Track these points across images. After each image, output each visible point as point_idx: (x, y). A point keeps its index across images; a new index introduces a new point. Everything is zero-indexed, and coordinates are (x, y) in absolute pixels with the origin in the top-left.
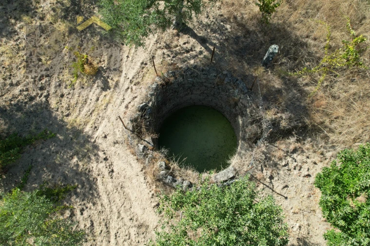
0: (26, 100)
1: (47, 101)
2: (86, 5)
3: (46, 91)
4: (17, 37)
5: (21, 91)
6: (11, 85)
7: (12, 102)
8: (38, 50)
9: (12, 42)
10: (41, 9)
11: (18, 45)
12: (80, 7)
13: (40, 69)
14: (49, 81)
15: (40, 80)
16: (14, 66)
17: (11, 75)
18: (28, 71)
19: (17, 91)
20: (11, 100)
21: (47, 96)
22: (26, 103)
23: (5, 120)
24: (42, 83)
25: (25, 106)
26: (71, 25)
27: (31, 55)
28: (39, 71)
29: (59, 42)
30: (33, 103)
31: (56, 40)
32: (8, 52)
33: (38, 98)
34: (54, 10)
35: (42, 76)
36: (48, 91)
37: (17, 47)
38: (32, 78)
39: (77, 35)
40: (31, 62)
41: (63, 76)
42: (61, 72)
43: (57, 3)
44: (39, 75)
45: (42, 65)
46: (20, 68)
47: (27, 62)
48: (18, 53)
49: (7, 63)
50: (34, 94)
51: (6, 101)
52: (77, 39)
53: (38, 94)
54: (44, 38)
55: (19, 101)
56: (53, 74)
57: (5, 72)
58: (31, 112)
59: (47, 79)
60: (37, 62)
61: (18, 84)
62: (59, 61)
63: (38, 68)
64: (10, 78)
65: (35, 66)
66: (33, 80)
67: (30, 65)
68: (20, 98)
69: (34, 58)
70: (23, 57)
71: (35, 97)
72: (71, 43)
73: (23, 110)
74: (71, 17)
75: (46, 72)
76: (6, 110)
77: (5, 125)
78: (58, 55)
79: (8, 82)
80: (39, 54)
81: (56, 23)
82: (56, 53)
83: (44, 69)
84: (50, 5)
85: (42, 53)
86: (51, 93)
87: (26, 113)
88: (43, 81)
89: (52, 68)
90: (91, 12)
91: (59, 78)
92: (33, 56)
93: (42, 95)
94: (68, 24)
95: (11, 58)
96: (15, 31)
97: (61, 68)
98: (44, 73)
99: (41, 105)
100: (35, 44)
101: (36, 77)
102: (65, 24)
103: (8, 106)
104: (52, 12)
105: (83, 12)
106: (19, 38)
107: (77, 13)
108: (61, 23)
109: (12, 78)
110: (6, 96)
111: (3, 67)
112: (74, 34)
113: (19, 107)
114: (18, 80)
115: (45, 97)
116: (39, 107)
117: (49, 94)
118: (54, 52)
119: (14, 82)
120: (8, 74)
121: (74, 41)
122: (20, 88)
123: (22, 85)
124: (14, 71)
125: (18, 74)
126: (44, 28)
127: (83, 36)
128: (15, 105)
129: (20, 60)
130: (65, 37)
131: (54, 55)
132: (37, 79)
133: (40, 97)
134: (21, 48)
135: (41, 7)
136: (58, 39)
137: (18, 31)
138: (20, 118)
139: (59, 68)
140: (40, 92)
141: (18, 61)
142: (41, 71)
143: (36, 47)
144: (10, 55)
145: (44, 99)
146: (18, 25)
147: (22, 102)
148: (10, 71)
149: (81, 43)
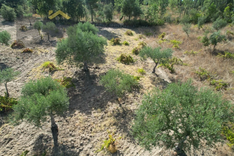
0: (70, 146)
1: (79, 153)
2: (129, 116)
3: (82, 147)
4: (90, 115)
5: (72, 140)
6: (71, 135)
7: (64, 144)
8: (94, 125)
9: (86, 117)
10: (108, 109)
11: (87, 119)
12: (126, 115)
13: (88, 134)
14: (88, 143)
15: (84, 140)
16: (79, 127)
17: (74, 130)
18: (82, 132)
19: (70, 139)
20: (64, 142)
21: (81, 150)
22: (69, 148)
23: (53, 151)
24: (83, 142)
25: (67, 149)
26: (117, 122)
27: (89, 126)
28: (87, 135)
29: (106, 126)
30: (72, 150)
31: (105, 125)
32: (81, 120)
33: (76, 148)
34: (113, 111)
35: (86, 138)
36: (83, 148)
37: (86, 119)
38: (81, 137)
39: (117, 127)
40: (87, 129)
41: (96, 144)
42: (97, 142)
43: (116, 109)
44: (85, 137)
45: (91, 133)
46: (80, 129)
47: (85, 128)
48: (85, 122)
49: (77, 124)
50: (76, 145)
51: (62, 141)
52: (115, 129)
53: (77, 146)
54: (101, 121)
55: (67, 145)
56: (92, 140)
57: (73, 128)
58: (67, 154)
59: (88, 141)
60: (89, 130)
61: (73, 136)
62: (99, 136)
63: (88, 133)
64: (73, 131)
65: (87, 132)
66: (81, 138)
67: (85, 130)
68: (68, 143)
69: (90, 128)
70: (85, 125)
71: (76, 147)
72: (111, 130)
73: (65, 151)
74: (119, 118)
75: (90, 137)
76: (58, 146)
77: (51, 153)
78: (101, 132)
79: (71, 133)
80: (93, 127)
81: (110, 117)
82: (101, 131)
83: (90, 135)
84: (113, 109)
85: (95, 127)
86: (84, 150)
87: (65, 153)
88: (85, 141)
89: (94, 137)
90: (130, 120)
91: (93, 144)
92: (90, 127)
93: (79, 148)
94: (116, 120)
95: (80, 123)
96: (91, 113)
97: (98, 139)
98: (88, 137)
99: (75, 153)
100: (95, 122)
101: (83, 137)
102: (114, 120)
103: (61, 144)
104: (112, 112)
105: (126, 118)
106: (90, 116)
107: (123, 117)
108: (112, 118)
109: (74, 132)
110: (64, 139)
111: (74, 125)
112: (115, 126)
113: (64, 148)
114: (75, 134)
115: (80, 150)
116: (72, 154)
117: (82, 150)
118: (100, 130)
119: (73, 134)
120: (74, 129)
121: (113, 129)
122: (73, 138)
123: (74, 137)
124: (77, 129)
125: (77, 132)
126: (104, 117)
127: (119, 129)
128: (64, 146)
129: (83, 126)
130: (110, 125)
131: (100, 131)
132: (83, 138)
133: (77, 149)
134: (88, 121)
135: (108, 108)
136: (106, 125)
137: (92, 113)
138: (60, 154)
139: (97, 139)
140: (79, 146)
141: (82, 125)
142: (88, 136)
143: (94, 123)
144: (81, 121)
145: (78, 151)
146: (94, 111)
147: (67, 146)
148: (75, 128)
149: (116, 132)
